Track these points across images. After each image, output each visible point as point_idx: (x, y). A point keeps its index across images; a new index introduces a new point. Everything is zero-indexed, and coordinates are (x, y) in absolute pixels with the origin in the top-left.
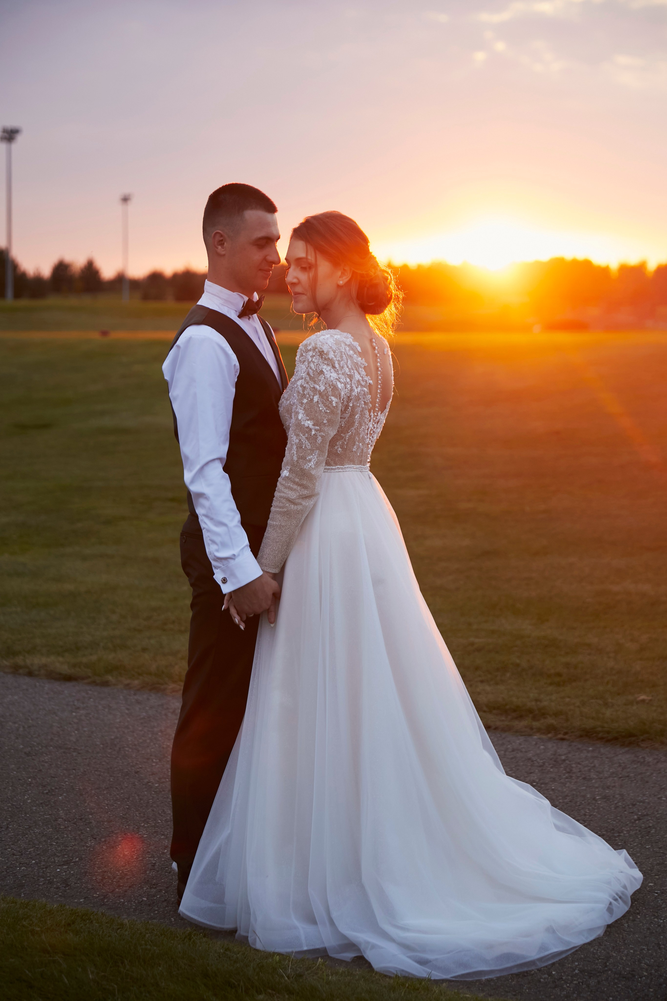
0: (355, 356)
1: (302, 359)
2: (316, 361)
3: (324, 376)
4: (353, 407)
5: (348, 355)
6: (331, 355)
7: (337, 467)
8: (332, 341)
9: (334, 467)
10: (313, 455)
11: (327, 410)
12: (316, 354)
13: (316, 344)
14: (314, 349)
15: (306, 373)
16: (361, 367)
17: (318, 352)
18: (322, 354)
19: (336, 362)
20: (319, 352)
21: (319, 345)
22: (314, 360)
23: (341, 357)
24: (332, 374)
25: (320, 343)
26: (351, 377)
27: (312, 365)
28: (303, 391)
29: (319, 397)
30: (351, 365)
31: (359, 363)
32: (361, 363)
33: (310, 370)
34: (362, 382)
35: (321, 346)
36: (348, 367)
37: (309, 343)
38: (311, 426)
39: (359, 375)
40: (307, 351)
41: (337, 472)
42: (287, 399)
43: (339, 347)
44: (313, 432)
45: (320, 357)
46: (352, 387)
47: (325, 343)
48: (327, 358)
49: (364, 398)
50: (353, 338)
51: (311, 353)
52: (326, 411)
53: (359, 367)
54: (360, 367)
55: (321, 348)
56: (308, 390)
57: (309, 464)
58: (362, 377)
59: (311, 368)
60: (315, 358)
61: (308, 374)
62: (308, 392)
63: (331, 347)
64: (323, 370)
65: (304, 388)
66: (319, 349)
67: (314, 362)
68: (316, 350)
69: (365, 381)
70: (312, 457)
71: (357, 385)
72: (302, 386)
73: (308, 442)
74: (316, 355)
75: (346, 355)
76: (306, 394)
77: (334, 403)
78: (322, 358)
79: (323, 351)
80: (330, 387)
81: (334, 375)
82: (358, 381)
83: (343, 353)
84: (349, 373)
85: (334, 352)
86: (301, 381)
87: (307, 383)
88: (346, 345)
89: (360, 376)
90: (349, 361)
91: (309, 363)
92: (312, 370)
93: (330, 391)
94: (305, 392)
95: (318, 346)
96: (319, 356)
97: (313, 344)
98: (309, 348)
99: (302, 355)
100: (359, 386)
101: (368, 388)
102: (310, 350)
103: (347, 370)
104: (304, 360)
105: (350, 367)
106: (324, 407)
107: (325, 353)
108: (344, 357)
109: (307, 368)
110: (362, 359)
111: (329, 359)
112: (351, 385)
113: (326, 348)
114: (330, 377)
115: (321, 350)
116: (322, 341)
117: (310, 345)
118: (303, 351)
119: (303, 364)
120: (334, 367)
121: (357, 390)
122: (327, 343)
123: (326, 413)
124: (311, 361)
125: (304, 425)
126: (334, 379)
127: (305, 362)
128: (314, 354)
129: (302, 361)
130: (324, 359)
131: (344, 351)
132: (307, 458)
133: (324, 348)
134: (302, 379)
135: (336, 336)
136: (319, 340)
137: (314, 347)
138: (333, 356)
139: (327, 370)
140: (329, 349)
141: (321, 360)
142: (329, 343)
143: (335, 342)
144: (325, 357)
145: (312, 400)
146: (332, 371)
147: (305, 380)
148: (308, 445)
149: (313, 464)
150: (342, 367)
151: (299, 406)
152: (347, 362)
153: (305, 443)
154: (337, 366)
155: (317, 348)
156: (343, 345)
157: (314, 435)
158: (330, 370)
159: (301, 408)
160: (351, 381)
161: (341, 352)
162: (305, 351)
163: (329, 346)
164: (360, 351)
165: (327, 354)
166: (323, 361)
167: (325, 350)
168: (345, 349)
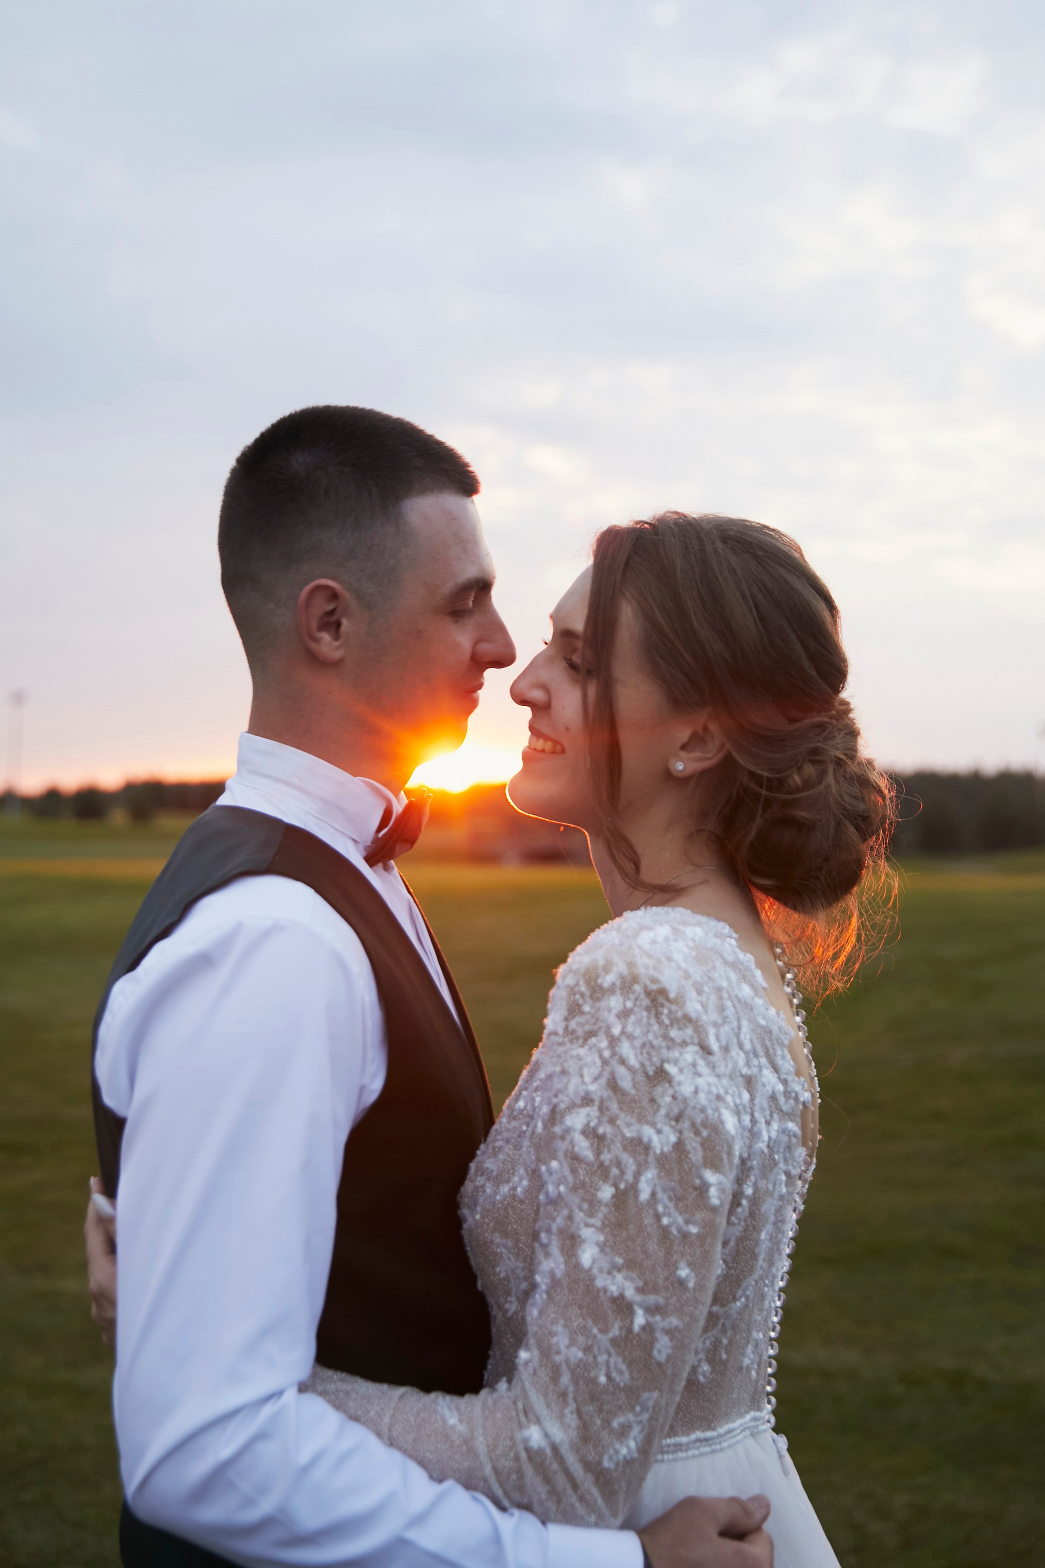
0: (759, 1002)
1: (578, 1024)
2: (638, 1032)
3: (670, 1092)
4: (755, 1201)
5: (739, 1001)
6: (693, 1007)
7: (693, 1437)
8: (686, 950)
9: (684, 1440)
10: (638, 1409)
11: (687, 1222)
12: (635, 1005)
13: (631, 965)
14: (627, 984)
15: (603, 1081)
16: (782, 1044)
17: (643, 996)
18: (661, 999)
19: (712, 1031)
20: (648, 993)
21: (644, 966)
22: (629, 1029)
23: (722, 1009)
24: (700, 1081)
25: (646, 960)
26: (750, 1083)
27: (626, 1049)
28: (598, 1153)
29: (659, 1174)
30: (751, 1041)
31: (775, 1030)
32: (780, 1028)
33: (621, 1071)
34: (782, 1100)
35: (652, 972)
36: (741, 1046)
37: (601, 962)
38: (630, 1293)
39: (776, 1075)
40: (597, 992)
41: (694, 1456)
42: (497, 1177)
43: (709, 971)
44: (640, 1319)
45: (653, 1012)
46: (754, 1121)
47: (664, 959)
48: (680, 1014)
49: (786, 1160)
50: (736, 936)
51: (615, 1003)
52: (685, 1228)
53: (775, 1042)
54: (778, 1043)
55: (654, 981)
56: (617, 1149)
57: (618, 1446)
58: (785, 1082)
59: (623, 1062)
60: (632, 1018)
61: (613, 1085)
62: (617, 1157)
63: (687, 976)
64: (667, 1067)
65: (598, 1140)
66: (648, 982)
67: (630, 1037)
68: (637, 988)
69: (793, 1095)
70: (631, 1417)
71: (768, 1112)
72: (589, 1132)
73: (620, 1360)
74: (636, 1009)
75: (736, 1002)
76: (607, 1163)
77: (713, 1191)
78: (658, 1015)
79: (663, 992)
80: (697, 1133)
81: (707, 1080)
82: (773, 1098)
83: (725, 996)
84: (745, 1071)
85: (700, 992)
86: (584, 1111)
87: (612, 1121)
88: (726, 962)
89: (779, 1078)
90: (744, 1022)
91: (613, 1042)
92: (630, 1068)
93: (695, 1149)
94: (606, 1157)
95: (641, 971)
96: (648, 1009)
97: (621, 967)
98: (608, 980)
99: (574, 1010)
100: (775, 1116)
101: (799, 1120)
102: (612, 990)
103: (741, 1059)
104: (587, 1028)
105: (748, 1046)
106: (675, 1214)
107: (672, 995)
108: (730, 1011)
109: (605, 1062)
110: (778, 1014)
111: (687, 1019)
112: (752, 1115)
113: (670, 979)
114: (696, 1092)
115: (654, 987)
116: (649, 956)
117: (607, 969)
118: (575, 994)
119: (581, 1041)
120: (706, 1050)
121: (769, 1132)
122: (669, 959)
123: (685, 1235)
124: (616, 1031)
125: (605, 1290)
126: (710, 1101)
127: (591, 1034)
128: (629, 1004)
129: (580, 1032)
130: (667, 1022)
131: (725, 984)
132: (615, 1424)
133: (661, 978)
134: (587, 1105)
135: (689, 931)
136: (639, 947)
137: (622, 978)
138: (699, 1007)
139: (682, 1064)
140: (683, 982)
141: (656, 1027)
142: (676, 956)
143: (694, 953)
144: (670, 1012)
145: (633, 1188)
146: (699, 1068)
147: (602, 1109)
148: (621, 1372)
149: (632, 1444)
150: (726, 1049)
151: (581, 1215)
152: (739, 1027)
153: (608, 1362)
154: (714, 1046)
155: (635, 979)
156: (718, 964)
157: (643, 1328)
158: (694, 1065)
159: (591, 1221)
160: (752, 1099)
161: (719, 989)
162: (587, 993)
163: (679, 968)
164: (764, 984)
165: (679, 1001)
166: (662, 1031)
167: (667, 986)
168: (728, 979)
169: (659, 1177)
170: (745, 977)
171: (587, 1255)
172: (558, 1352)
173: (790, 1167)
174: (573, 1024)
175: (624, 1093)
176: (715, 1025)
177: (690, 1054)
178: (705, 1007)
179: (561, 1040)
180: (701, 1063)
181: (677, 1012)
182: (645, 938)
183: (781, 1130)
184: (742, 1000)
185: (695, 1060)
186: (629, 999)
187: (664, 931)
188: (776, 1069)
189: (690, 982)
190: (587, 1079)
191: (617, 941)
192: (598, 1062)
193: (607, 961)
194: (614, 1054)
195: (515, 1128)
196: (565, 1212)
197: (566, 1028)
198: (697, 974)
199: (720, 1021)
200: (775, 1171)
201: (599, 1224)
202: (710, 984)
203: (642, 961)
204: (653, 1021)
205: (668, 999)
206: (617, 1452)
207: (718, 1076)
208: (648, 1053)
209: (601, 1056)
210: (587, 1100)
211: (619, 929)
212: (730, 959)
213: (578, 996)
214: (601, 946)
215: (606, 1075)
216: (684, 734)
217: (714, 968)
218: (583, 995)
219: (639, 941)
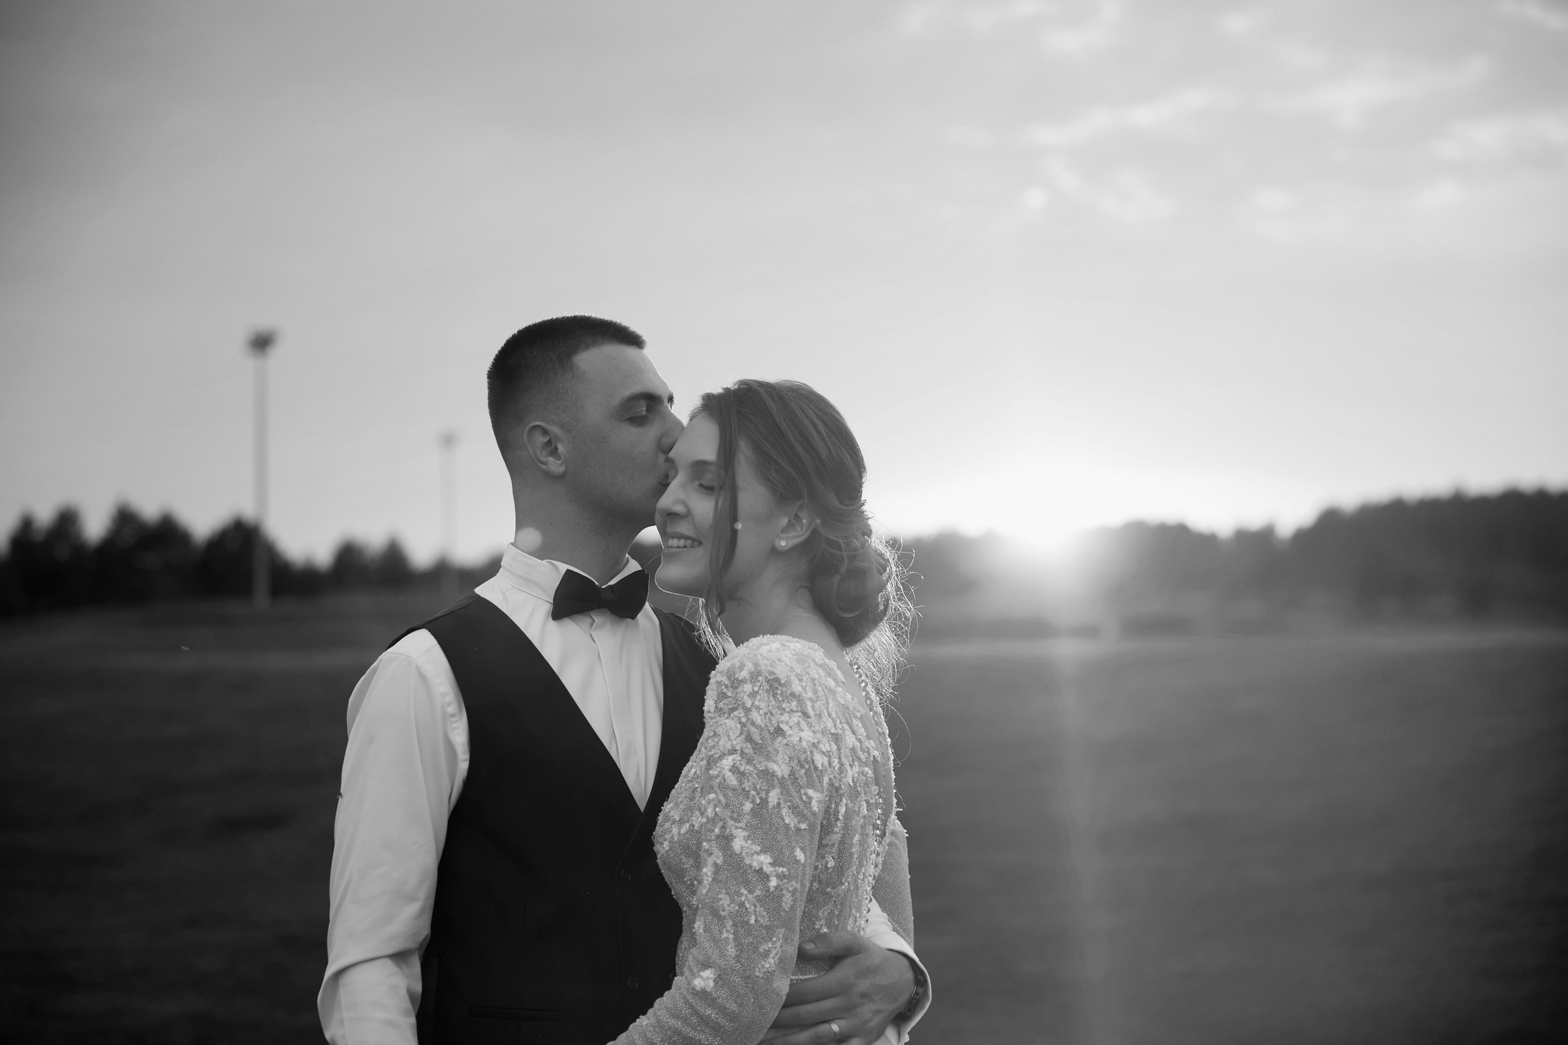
0: (840, 689)
1: (724, 704)
2: (763, 705)
3: (785, 740)
6: (797, 687)
8: (791, 656)
10: (774, 939)
11: (799, 822)
12: (759, 689)
13: (756, 665)
14: (754, 676)
15: (742, 736)
16: (856, 717)
17: (765, 683)
18: (776, 684)
19: (809, 703)
20: (768, 681)
22: (757, 703)
23: (815, 692)
24: (803, 734)
25: (766, 662)
26: (837, 738)
27: (755, 716)
28: (741, 782)
32: (855, 706)
33: (753, 729)
34: (859, 752)
35: (768, 669)
36: (830, 715)
37: (737, 665)
38: (767, 866)
40: (736, 682)
43: (805, 668)
44: (773, 882)
45: (772, 692)
46: (841, 764)
47: (777, 660)
48: (789, 692)
49: (865, 793)
50: (823, 650)
51: (748, 688)
52: (798, 825)
53: (852, 716)
54: (854, 716)
55: (772, 673)
56: (754, 778)
57: (763, 963)
58: (860, 741)
59: (753, 723)
60: (758, 697)
61: (749, 738)
62: (754, 783)
63: (792, 670)
64: (781, 725)
65: (741, 773)
66: (768, 674)
67: (758, 708)
68: (761, 678)
69: (865, 749)
70: (771, 945)
72: (734, 769)
73: (763, 908)
74: (760, 691)
75: (825, 688)
77: (814, 803)
78: (774, 695)
79: (777, 680)
80: (802, 767)
81: (807, 733)
82: (853, 750)
83: (818, 683)
84: (833, 731)
85: (801, 680)
86: (730, 758)
87: (749, 761)
88: (817, 664)
89: (856, 738)
90: (831, 701)
91: (747, 712)
92: (757, 727)
93: (802, 777)
94: (747, 784)
95: (763, 668)
96: (767, 691)
97: (750, 666)
99: (722, 696)
100: (855, 763)
101: (872, 767)
102: (745, 680)
103: (830, 724)
104: (730, 706)
105: (834, 715)
106: (792, 816)
107: (783, 682)
108: (821, 693)
109: (743, 725)
110: (853, 697)
111: (793, 695)
112: (840, 758)
113: (781, 672)
114: (800, 740)
115: (771, 677)
116: (767, 659)
117: (742, 667)
118: (722, 685)
119: (726, 715)
120: (806, 715)
121: (851, 773)
122: (780, 660)
123: (798, 830)
124: (748, 705)
125: (751, 866)
126: (809, 747)
127: (733, 709)
128: (756, 689)
129: (726, 709)
130: (780, 699)
131: (817, 677)
132: (761, 950)
133: (775, 671)
134: (733, 754)
135: (792, 645)
136: (760, 654)
137: (751, 673)
138: (800, 688)
139: (791, 723)
140: (790, 674)
141: (773, 703)
142: (784, 659)
143: (796, 658)
144: (782, 692)
145: (765, 801)
146: (801, 726)
147: (743, 754)
148: (763, 917)
149: (772, 961)
150: (819, 716)
151: (732, 822)
152: (827, 703)
153: (755, 911)
154: (811, 713)
155: (759, 673)
156: (812, 664)
157: (776, 888)
158: (798, 724)
159: (739, 825)
160: (839, 749)
161: (813, 680)
162: (729, 685)
163: (786, 665)
164: (843, 680)
165: (788, 684)
166: (777, 705)
167: (780, 677)
168: (818, 673)
169: (782, 793)
170: (830, 673)
171: (737, 845)
172: (724, 910)
173: (869, 798)
174: (721, 705)
175: (756, 743)
176: (811, 700)
177: (796, 718)
178: (804, 688)
179: (713, 715)
180: (803, 724)
181: (786, 692)
182: (764, 649)
183: (860, 772)
184: (829, 688)
185: (799, 721)
186: (756, 686)
187: (777, 645)
188: (854, 732)
189: (794, 673)
190: (732, 737)
191: (746, 653)
192: (739, 726)
193: (741, 664)
194: (748, 719)
195: (690, 787)
196: (721, 824)
197: (716, 707)
198: (799, 669)
199: (814, 698)
200: (859, 799)
201: (744, 826)
202: (807, 676)
203: (762, 662)
204: (771, 699)
205: (780, 684)
206: (763, 966)
207: (814, 732)
208: (769, 718)
209: (740, 723)
210: (733, 751)
211: (747, 647)
212: (820, 662)
213: (723, 687)
214: (736, 657)
215: (745, 734)
216: (784, 521)
217: (809, 667)
218: (727, 686)
219: (760, 651)
